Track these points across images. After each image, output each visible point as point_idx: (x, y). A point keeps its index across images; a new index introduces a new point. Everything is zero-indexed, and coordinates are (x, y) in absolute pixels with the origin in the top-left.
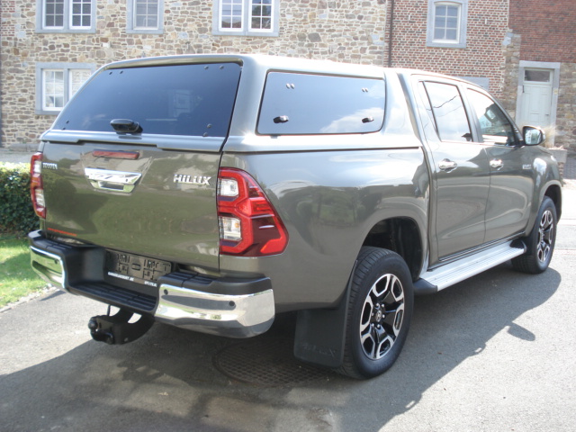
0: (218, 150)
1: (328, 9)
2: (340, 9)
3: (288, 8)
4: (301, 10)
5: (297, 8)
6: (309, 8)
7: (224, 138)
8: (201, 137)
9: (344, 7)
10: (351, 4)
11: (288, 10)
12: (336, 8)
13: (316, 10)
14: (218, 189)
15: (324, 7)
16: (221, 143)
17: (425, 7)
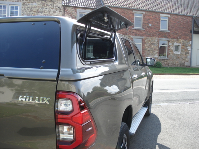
0: (55, 79)
1: (40, 13)
2: (45, 13)
3: (25, 12)
4: (30, 13)
5: (28, 12)
6: (33, 12)
7: (57, 70)
8: (39, 69)
9: (46, 13)
10: (49, 12)
11: (25, 13)
12: (43, 13)
13: (36, 13)
14: (56, 106)
15: (39, 12)
16: (56, 74)
17: (76, 14)
